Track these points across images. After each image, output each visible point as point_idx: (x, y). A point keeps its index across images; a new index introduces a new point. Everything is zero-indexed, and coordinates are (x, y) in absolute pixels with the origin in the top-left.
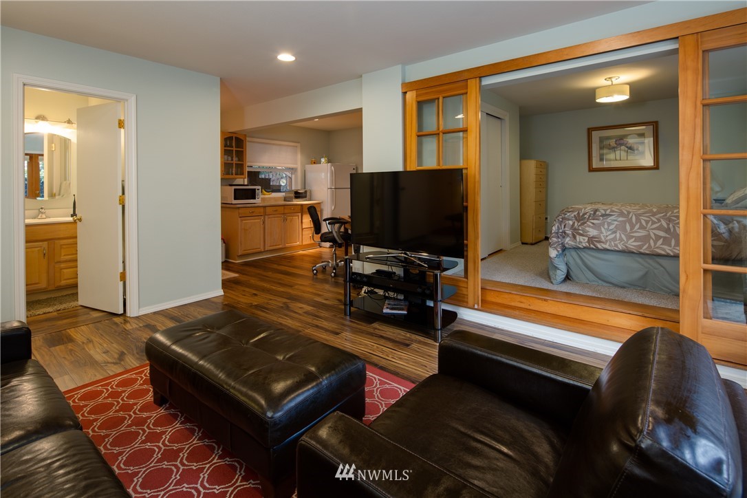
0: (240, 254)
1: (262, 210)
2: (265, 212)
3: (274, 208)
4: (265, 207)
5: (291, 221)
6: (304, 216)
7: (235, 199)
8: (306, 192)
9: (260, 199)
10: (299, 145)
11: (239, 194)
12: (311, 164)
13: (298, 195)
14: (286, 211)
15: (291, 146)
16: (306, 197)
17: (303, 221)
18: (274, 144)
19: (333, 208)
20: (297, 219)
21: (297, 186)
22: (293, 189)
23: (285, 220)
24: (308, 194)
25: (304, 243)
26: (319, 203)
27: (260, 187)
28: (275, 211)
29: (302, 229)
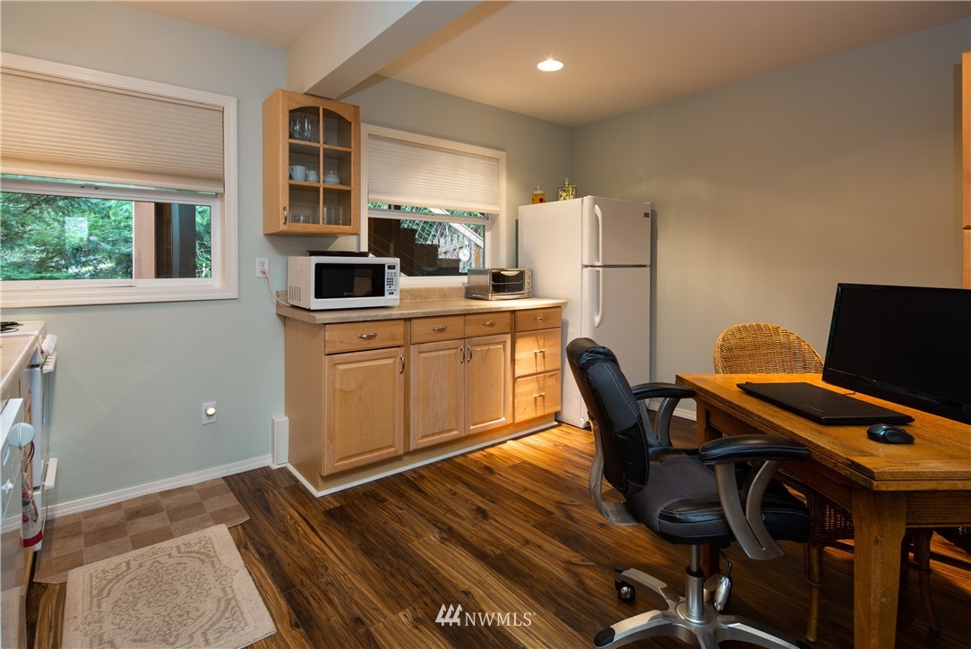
0: (325, 473)
1: (399, 329)
2: (408, 336)
3: (439, 324)
4: (408, 320)
5: (485, 355)
6: (521, 344)
7: (319, 295)
8: (521, 275)
9: (396, 296)
10: (501, 155)
11: (332, 281)
12: (533, 202)
13: (501, 283)
14: (471, 330)
15: (483, 157)
16: (521, 288)
17: (517, 356)
18: (439, 149)
19: (597, 319)
20: (500, 352)
21: (498, 260)
22: (488, 266)
23: (467, 356)
24: (527, 280)
25: (520, 418)
26: (558, 307)
27: (396, 261)
28: (442, 330)
29: (515, 379)
